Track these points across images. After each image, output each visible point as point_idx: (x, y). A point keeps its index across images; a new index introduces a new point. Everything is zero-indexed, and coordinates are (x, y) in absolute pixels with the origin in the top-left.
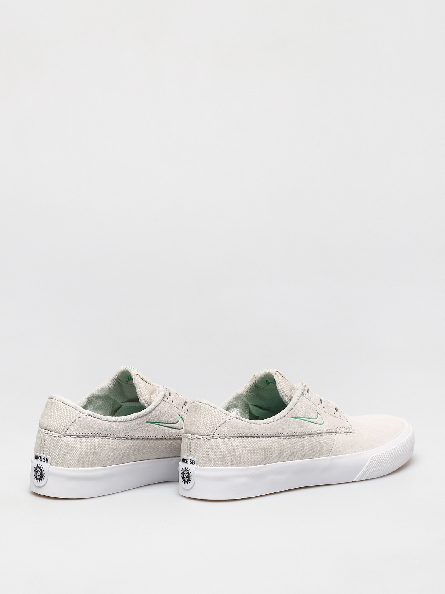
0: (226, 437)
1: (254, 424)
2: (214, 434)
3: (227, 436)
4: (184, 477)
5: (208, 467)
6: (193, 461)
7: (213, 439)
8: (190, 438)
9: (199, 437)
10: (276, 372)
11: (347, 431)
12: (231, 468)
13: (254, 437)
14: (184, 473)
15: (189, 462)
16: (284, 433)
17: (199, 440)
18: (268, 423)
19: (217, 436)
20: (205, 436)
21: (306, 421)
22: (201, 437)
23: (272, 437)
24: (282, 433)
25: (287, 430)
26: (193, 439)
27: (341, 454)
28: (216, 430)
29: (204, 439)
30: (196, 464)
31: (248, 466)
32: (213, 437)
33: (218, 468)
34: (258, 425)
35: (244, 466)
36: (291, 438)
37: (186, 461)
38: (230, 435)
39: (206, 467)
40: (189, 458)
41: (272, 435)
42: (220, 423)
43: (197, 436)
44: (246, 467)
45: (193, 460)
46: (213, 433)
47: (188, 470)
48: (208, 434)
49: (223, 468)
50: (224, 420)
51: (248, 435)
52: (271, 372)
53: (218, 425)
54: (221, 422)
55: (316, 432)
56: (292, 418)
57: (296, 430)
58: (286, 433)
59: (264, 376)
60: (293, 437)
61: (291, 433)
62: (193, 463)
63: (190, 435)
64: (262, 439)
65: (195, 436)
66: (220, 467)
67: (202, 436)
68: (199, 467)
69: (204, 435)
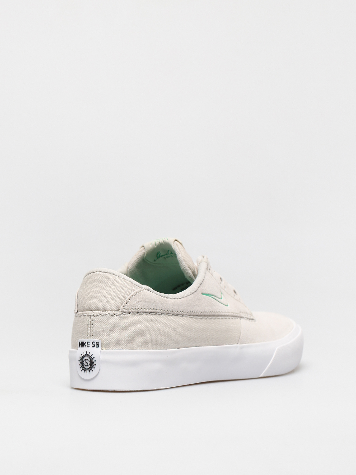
0: (137, 313)
1: (166, 299)
2: (124, 308)
3: (138, 311)
4: (83, 364)
5: (117, 349)
6: (97, 344)
7: (122, 315)
8: (91, 316)
9: (104, 313)
10: (174, 240)
11: (249, 317)
12: (144, 350)
13: (166, 314)
14: (84, 359)
15: (91, 345)
16: (196, 312)
17: (104, 317)
18: (180, 298)
19: (127, 310)
20: (112, 312)
21: (215, 299)
22: (107, 313)
23: (183, 315)
24: (194, 312)
25: (198, 308)
26: (96, 316)
27: (248, 343)
28: (126, 303)
29: (112, 315)
30: (101, 347)
31: (162, 349)
32: (123, 312)
33: (129, 350)
34: (170, 299)
35: (157, 349)
36: (202, 318)
37: (86, 344)
38: (142, 310)
39: (115, 349)
40: (91, 341)
41: (184, 313)
42: (130, 295)
43: (100, 312)
44: (159, 350)
45: (96, 342)
46: (122, 307)
47: (91, 354)
48: (115, 308)
49: (134, 350)
50: (134, 292)
51: (160, 310)
52: (167, 241)
53: (128, 298)
54: (132, 294)
55: (225, 313)
56: (202, 294)
57: (208, 309)
58: (198, 312)
59: (158, 246)
60: (204, 318)
61: (203, 312)
62: (97, 346)
63: (90, 312)
64: (175, 317)
65: (99, 312)
66: (131, 349)
67: (109, 312)
68: (104, 350)
69: (110, 310)
